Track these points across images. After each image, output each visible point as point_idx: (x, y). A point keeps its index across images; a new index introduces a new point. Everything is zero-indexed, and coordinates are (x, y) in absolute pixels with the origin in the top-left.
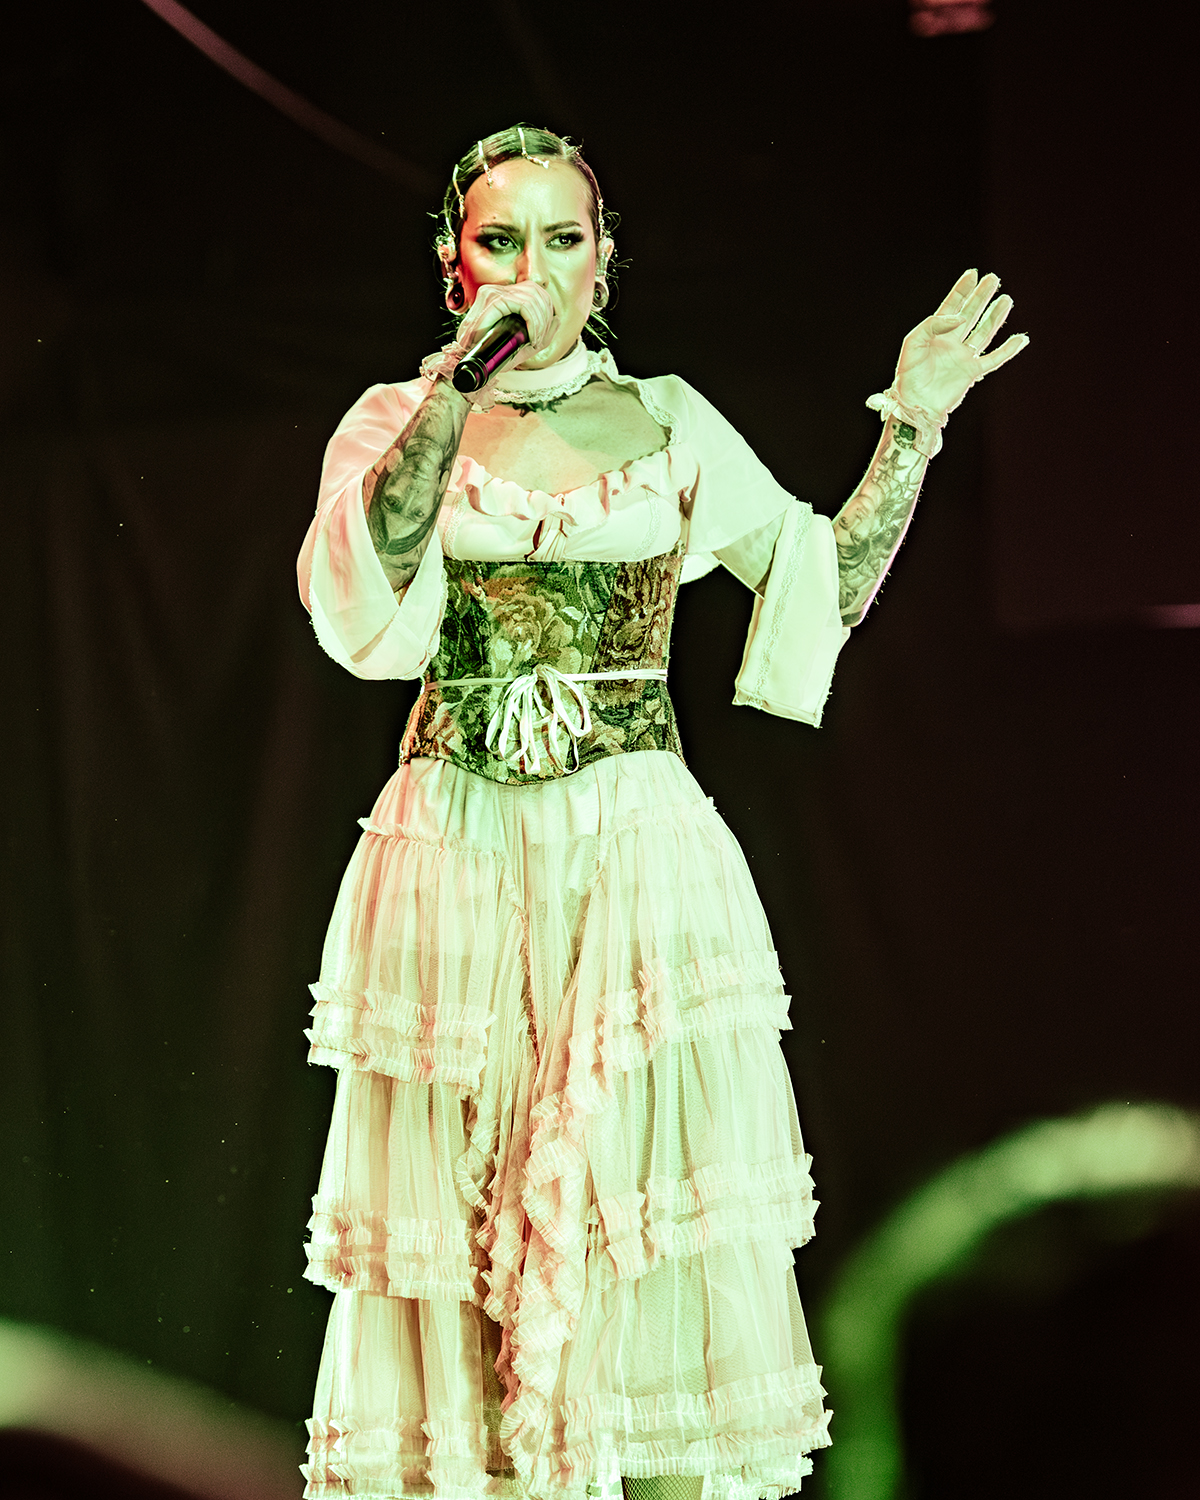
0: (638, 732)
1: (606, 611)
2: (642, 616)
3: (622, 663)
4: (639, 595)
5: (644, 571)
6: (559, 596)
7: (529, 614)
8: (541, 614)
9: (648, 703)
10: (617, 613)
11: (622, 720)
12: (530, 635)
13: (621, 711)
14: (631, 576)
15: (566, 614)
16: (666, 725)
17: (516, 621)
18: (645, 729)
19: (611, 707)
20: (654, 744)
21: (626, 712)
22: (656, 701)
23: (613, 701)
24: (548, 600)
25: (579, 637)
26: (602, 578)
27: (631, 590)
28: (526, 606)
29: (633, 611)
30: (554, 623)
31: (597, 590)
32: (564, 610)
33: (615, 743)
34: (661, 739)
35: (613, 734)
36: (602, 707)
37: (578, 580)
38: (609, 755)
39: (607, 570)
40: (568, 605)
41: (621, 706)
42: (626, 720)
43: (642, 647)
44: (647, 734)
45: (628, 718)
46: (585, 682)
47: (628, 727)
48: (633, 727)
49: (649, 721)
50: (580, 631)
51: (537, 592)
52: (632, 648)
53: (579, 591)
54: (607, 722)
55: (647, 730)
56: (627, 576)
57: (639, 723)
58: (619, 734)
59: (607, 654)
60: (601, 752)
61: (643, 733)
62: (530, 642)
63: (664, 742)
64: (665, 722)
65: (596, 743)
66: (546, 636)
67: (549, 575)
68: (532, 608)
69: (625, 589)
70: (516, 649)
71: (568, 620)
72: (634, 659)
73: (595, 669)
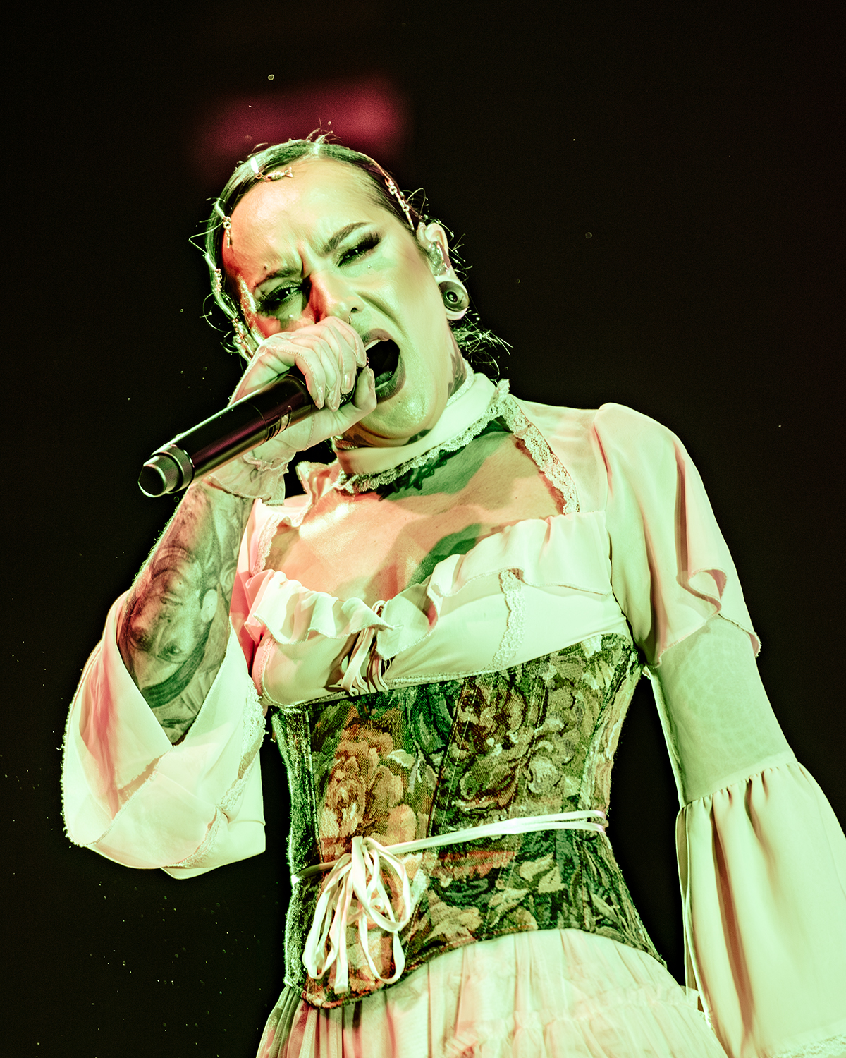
0: (500, 910)
1: (445, 749)
2: (507, 745)
3: (478, 817)
4: (502, 718)
5: (511, 683)
6: (385, 738)
7: (351, 768)
8: (364, 765)
9: (526, 865)
10: (463, 748)
11: (476, 896)
12: (354, 797)
13: (476, 883)
14: (488, 694)
15: (392, 762)
16: (564, 892)
17: (338, 781)
18: (515, 903)
19: (460, 880)
20: (533, 923)
21: (484, 884)
22: (546, 861)
23: (465, 871)
24: (371, 746)
25: (411, 790)
26: (442, 705)
27: (488, 715)
28: (347, 757)
29: (490, 741)
30: (379, 776)
31: (433, 721)
32: (389, 756)
33: (464, 931)
34: (547, 914)
35: (459, 918)
36: (445, 882)
37: (409, 712)
38: (452, 949)
39: (450, 692)
40: (395, 748)
41: (477, 877)
42: (483, 896)
43: (513, 789)
44: (520, 910)
45: (485, 892)
46: (424, 851)
47: (485, 905)
48: (492, 903)
49: (525, 891)
50: (412, 782)
51: (361, 737)
52: (493, 793)
53: (411, 726)
54: (450, 902)
55: (521, 904)
56: (480, 694)
57: (506, 896)
58: (472, 917)
59: (450, 807)
60: (439, 945)
61: (512, 910)
62: (354, 806)
63: (554, 918)
64: (562, 887)
65: (433, 935)
66: (370, 795)
67: (374, 712)
68: (353, 759)
69: (478, 712)
70: (341, 819)
71: (396, 769)
72: (499, 808)
73: (434, 830)
